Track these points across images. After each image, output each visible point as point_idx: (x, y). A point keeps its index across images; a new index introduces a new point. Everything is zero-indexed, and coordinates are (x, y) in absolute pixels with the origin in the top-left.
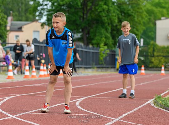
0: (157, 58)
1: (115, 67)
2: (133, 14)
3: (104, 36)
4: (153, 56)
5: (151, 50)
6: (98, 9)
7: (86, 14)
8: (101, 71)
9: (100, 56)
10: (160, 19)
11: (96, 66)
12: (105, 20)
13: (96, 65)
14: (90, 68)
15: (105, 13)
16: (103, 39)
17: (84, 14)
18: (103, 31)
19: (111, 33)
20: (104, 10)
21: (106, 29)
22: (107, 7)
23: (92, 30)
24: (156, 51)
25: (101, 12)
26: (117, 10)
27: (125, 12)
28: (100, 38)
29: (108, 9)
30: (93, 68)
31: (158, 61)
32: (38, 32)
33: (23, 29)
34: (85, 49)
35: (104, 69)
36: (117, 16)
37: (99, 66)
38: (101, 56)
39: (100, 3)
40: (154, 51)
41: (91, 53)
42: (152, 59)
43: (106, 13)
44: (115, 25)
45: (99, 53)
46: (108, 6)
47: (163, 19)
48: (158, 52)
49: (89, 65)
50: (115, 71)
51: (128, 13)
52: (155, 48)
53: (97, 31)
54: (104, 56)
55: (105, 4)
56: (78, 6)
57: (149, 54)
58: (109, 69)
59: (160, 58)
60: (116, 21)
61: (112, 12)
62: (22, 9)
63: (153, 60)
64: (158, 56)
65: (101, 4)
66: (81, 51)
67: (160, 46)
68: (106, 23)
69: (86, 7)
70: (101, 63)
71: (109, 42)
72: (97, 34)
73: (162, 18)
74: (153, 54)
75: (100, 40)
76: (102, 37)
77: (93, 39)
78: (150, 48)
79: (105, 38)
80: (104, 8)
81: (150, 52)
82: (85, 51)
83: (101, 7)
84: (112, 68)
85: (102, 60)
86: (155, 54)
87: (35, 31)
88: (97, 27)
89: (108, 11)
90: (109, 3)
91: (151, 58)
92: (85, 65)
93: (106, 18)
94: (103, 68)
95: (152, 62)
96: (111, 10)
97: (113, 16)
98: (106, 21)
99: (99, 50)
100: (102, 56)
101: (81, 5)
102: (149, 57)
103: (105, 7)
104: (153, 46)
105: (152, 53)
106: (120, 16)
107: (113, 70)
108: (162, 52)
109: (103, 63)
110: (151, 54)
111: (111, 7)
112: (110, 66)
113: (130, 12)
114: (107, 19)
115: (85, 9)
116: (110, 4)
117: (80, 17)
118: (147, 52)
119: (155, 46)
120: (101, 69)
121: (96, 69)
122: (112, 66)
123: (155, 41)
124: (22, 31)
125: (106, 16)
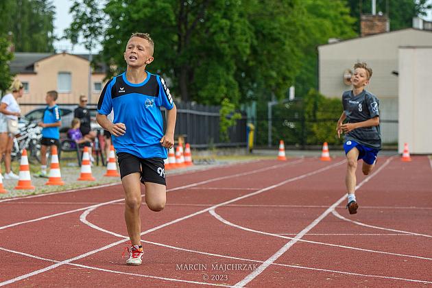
0: (322, 123)
1: (245, 146)
2: (282, 37)
3: (225, 83)
4: (315, 121)
5: (309, 108)
6: (211, 26)
7: (185, 37)
8: (225, 155)
9: (221, 124)
10: (327, 43)
11: (215, 145)
12: (224, 49)
13: (215, 142)
14: (205, 149)
15: (225, 35)
16: (223, 87)
17: (180, 37)
18: (221, 71)
19: (236, 76)
20: (222, 29)
21: (228, 68)
22: (228, 23)
23: (197, 71)
24: (321, 109)
25: (215, 33)
26: (249, 28)
27: (265, 32)
28: (214, 87)
29: (231, 27)
30: (211, 149)
31: (325, 131)
32: (68, 75)
33: (36, 69)
34: (197, 110)
35: (229, 150)
37: (220, 144)
38: (223, 124)
39: (215, 15)
40: (315, 108)
41: (206, 119)
42: (312, 127)
43: (228, 35)
44: (245, 59)
45: (218, 117)
46: (230, 19)
47: (334, 43)
48: (325, 111)
49: (203, 143)
50: (247, 155)
51: (270, 34)
52: (319, 104)
53: (210, 72)
54: (230, 123)
55: (225, 16)
56: (170, 21)
57: (306, 116)
58: (236, 150)
59: (329, 124)
60: (248, 51)
61: (239, 32)
62: (23, 25)
63: (315, 128)
64: (324, 120)
65: (217, 17)
66: (191, 114)
67: (329, 99)
68: (227, 55)
69: (186, 23)
70: (223, 138)
71: (234, 93)
72: (210, 78)
73: (331, 41)
74: (315, 116)
75: (217, 91)
76: (219, 85)
77: (200, 89)
78: (307, 103)
79: (227, 85)
80: (224, 24)
81: (308, 113)
82: (197, 115)
83: (217, 22)
84: (241, 146)
85: (226, 132)
86: (319, 115)
87: (60, 73)
88: (208, 64)
89: (232, 31)
90: (233, 14)
91: (311, 124)
92: (197, 144)
93: (226, 46)
94: (226, 147)
95: (312, 133)
96: (236, 28)
97: (241, 41)
98: (228, 50)
99: (218, 112)
100: (226, 124)
101: (176, 20)
102: (307, 123)
103: (224, 22)
104: (313, 100)
105: (311, 114)
106: (255, 42)
107: (243, 151)
108: (333, 112)
109: (227, 137)
110: (310, 116)
111: (237, 21)
112: (238, 144)
113: (274, 32)
114: (229, 47)
115: (183, 27)
116: (236, 17)
117: (173, 43)
118: (302, 112)
119: (317, 98)
120: (224, 149)
121: (215, 151)
122: (241, 144)
123: (317, 87)
124: (35, 73)
125: (226, 42)
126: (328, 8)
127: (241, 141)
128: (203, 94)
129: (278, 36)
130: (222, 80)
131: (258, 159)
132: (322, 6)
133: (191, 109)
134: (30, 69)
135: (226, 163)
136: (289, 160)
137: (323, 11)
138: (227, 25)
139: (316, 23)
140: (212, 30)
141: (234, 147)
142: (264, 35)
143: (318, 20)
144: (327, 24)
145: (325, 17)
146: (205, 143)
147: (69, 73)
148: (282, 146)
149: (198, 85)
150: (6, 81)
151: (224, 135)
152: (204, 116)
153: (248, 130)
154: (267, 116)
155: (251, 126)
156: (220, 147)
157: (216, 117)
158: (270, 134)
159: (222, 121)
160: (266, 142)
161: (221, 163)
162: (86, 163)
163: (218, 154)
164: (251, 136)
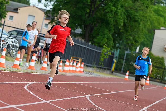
1: (110, 70)
6: (106, 9)
7: (93, 11)
8: (99, 72)
10: (160, 29)
11: (96, 66)
12: (111, 21)
14: (91, 67)
15: (112, 14)
16: (105, 39)
17: (90, 11)
18: (106, 31)
19: (113, 35)
20: (111, 11)
21: (110, 31)
23: (95, 28)
25: (108, 12)
26: (124, 13)
28: (102, 38)
29: (116, 11)
30: (94, 68)
32: (33, 17)
33: (19, 11)
35: (102, 69)
36: (123, 19)
37: (98, 66)
38: (102, 56)
39: (110, 4)
43: (114, 15)
46: (116, 8)
47: (163, 30)
49: (90, 64)
50: (110, 74)
51: (134, 18)
53: (101, 30)
55: (114, 5)
56: (87, 2)
58: (105, 70)
61: (119, 14)
65: (110, 5)
66: (87, 48)
67: (155, 56)
68: (111, 24)
71: (110, 43)
72: (100, 33)
73: (162, 28)
75: (102, 40)
77: (95, 38)
79: (107, 39)
82: (90, 50)
83: (110, 7)
84: (108, 69)
87: (30, 15)
88: (101, 26)
89: (116, 13)
92: (87, 63)
94: (101, 68)
96: (118, 12)
97: (120, 19)
99: (101, 51)
100: (104, 57)
101: (90, 2)
103: (113, 8)
106: (126, 21)
107: (108, 72)
108: (156, 62)
109: (102, 64)
112: (107, 68)
113: (136, 17)
114: (113, 20)
115: (93, 6)
116: (119, 7)
117: (87, 13)
121: (95, 69)
124: (18, 13)
125: (112, 18)
126: (164, 12)
127: (109, 67)
128: (95, 40)
129: (138, 19)
130: (106, 36)
131: (115, 77)
132: (161, 11)
133: (88, 46)
134: (16, 10)
135: (99, 75)
136: (129, 81)
137: (161, 13)
138: (114, 10)
139: (156, 18)
140: (107, 11)
141: (105, 69)
142: (131, 18)
143: (158, 17)
144: (162, 20)
145: (162, 16)
146: (91, 64)
147: (34, 16)
148: (128, 73)
149: (94, 35)
150: (3, 14)
151: (101, 62)
152: (94, 51)
153: (113, 62)
154: (124, 57)
155: (115, 60)
156: (98, 68)
157: (99, 52)
158: (123, 66)
159: (102, 55)
160: (120, 70)
161: (97, 75)
162: (33, 61)
163: (96, 71)
164: (114, 65)
